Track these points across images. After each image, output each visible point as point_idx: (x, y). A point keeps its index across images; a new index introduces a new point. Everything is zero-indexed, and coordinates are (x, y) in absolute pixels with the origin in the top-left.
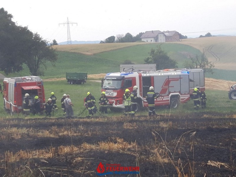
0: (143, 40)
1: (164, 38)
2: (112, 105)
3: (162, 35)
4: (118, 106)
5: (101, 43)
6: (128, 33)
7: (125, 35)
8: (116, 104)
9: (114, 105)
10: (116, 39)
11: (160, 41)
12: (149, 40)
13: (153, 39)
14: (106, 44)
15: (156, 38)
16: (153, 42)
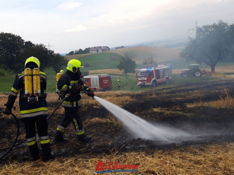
0: (90, 52)
1: (101, 50)
2: (145, 84)
3: (100, 49)
4: (148, 84)
5: (66, 55)
6: (80, 49)
7: (79, 50)
8: (147, 83)
9: (146, 84)
10: (74, 52)
11: (99, 52)
12: (94, 52)
13: (95, 51)
14: (69, 56)
15: (97, 51)
16: (96, 53)
